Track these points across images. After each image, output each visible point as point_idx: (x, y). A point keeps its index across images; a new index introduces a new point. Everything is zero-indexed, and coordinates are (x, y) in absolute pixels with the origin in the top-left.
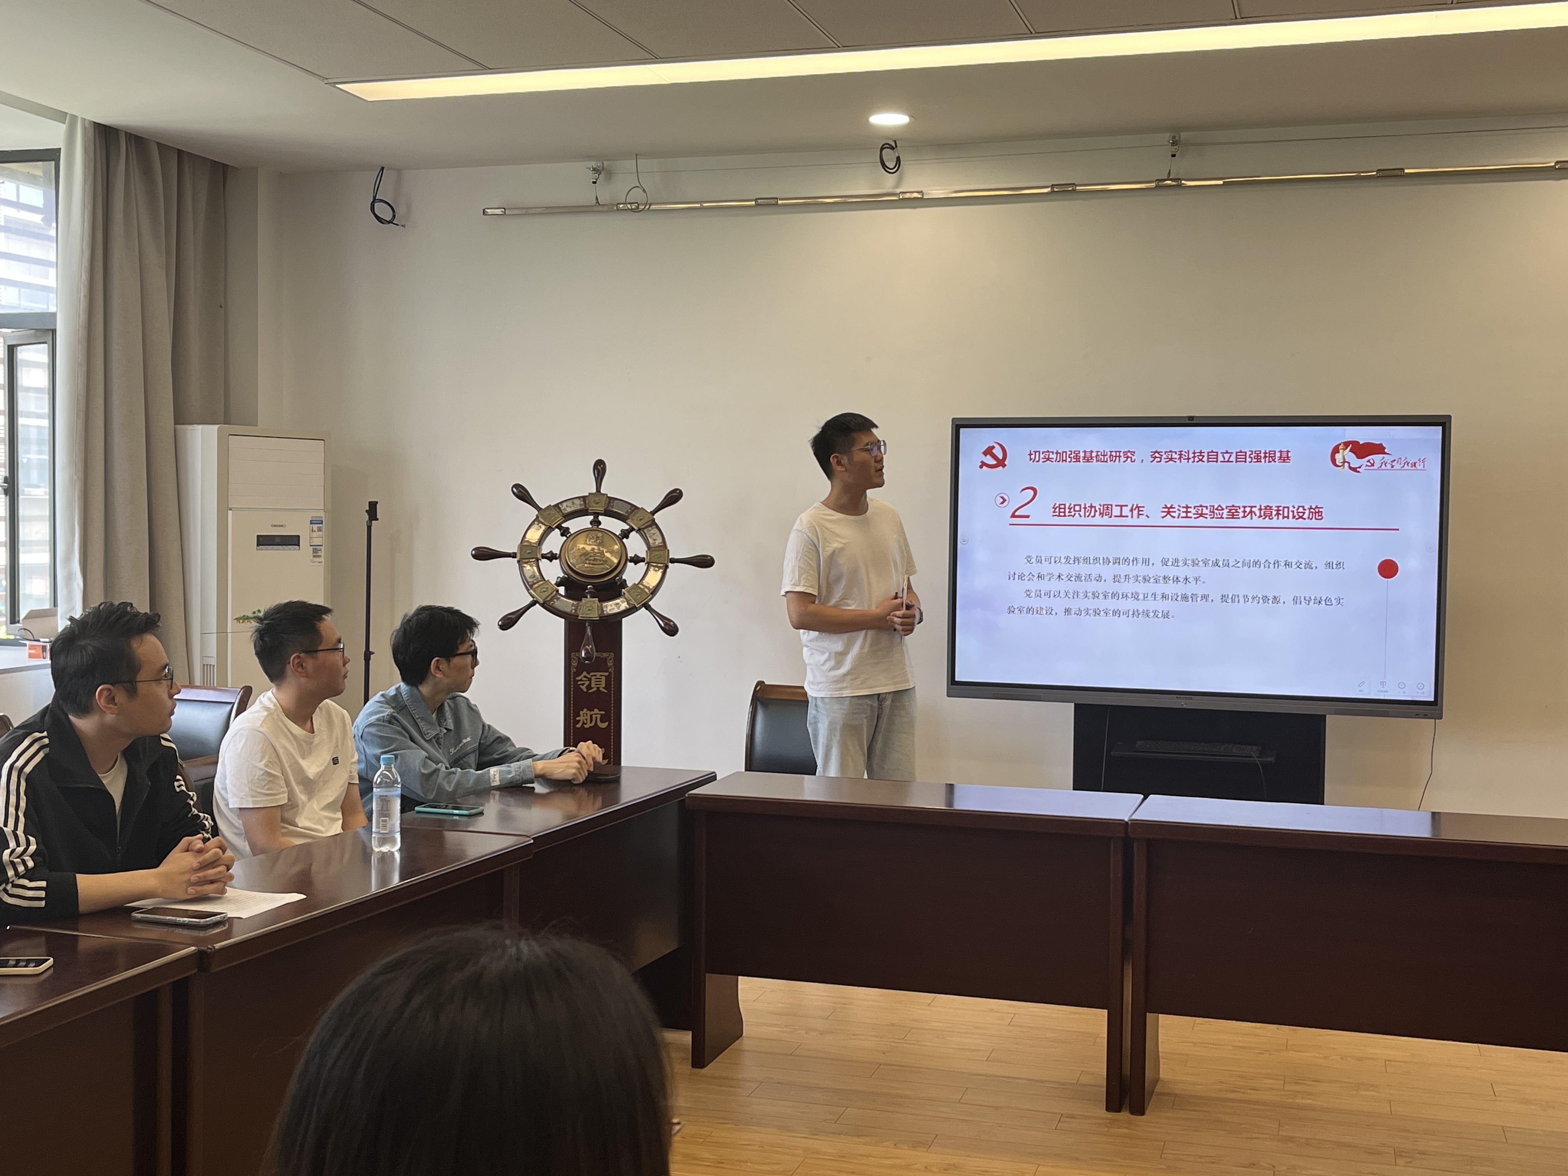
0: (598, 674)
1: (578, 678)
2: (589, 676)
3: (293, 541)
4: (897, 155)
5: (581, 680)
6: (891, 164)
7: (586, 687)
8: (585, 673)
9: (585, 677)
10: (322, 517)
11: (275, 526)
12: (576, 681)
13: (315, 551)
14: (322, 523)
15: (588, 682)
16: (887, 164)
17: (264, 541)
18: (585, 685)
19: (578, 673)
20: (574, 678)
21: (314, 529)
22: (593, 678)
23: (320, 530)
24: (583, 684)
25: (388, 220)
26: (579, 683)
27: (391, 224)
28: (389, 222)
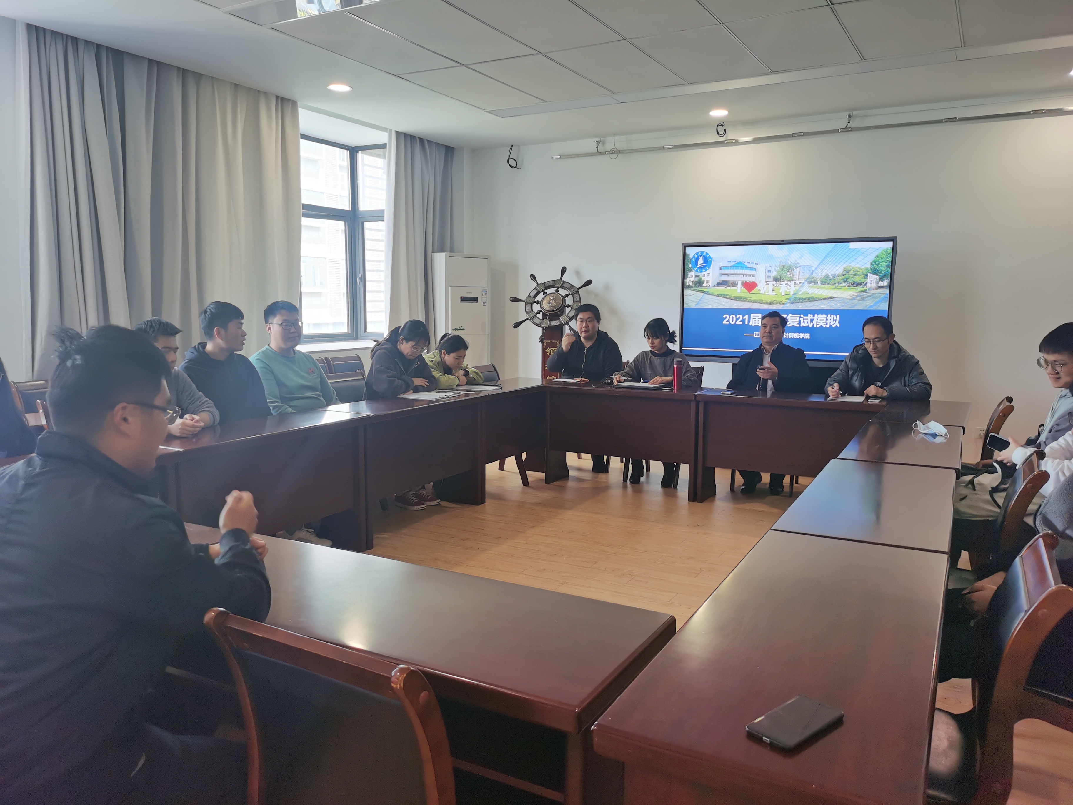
0: (554, 349)
1: (546, 350)
2: (550, 350)
3: (475, 299)
4: (724, 129)
5: (547, 351)
6: (721, 133)
7: (549, 354)
8: (549, 348)
9: (549, 350)
10: (486, 290)
11: (468, 293)
12: (545, 351)
13: (484, 303)
14: (487, 292)
15: (550, 352)
16: (719, 132)
17: (464, 299)
18: (549, 353)
19: (546, 348)
20: (545, 350)
21: (484, 294)
22: (552, 350)
23: (486, 295)
24: (548, 353)
25: (514, 166)
26: (547, 352)
27: (515, 168)
28: (515, 167)
